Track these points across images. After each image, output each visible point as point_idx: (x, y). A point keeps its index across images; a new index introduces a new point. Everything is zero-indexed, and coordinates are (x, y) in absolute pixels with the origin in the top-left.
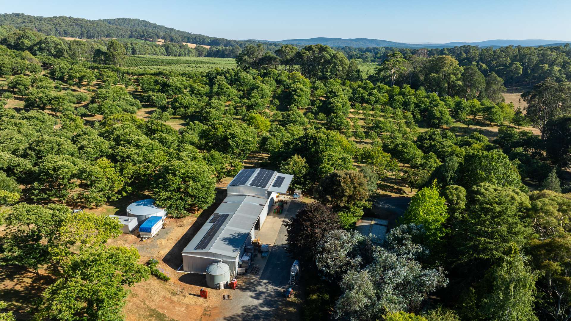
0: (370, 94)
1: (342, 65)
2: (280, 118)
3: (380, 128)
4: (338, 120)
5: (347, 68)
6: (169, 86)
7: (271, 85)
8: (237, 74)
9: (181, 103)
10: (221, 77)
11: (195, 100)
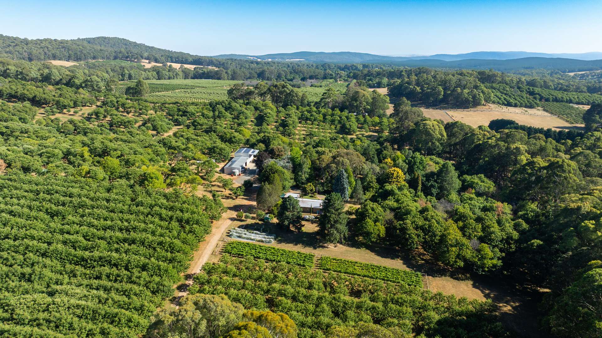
0: (311, 115)
1: (297, 96)
2: (257, 131)
3: (312, 135)
4: (289, 131)
5: (300, 98)
6: (188, 112)
7: (251, 111)
8: (229, 104)
9: (198, 123)
10: (220, 106)
11: (206, 121)
